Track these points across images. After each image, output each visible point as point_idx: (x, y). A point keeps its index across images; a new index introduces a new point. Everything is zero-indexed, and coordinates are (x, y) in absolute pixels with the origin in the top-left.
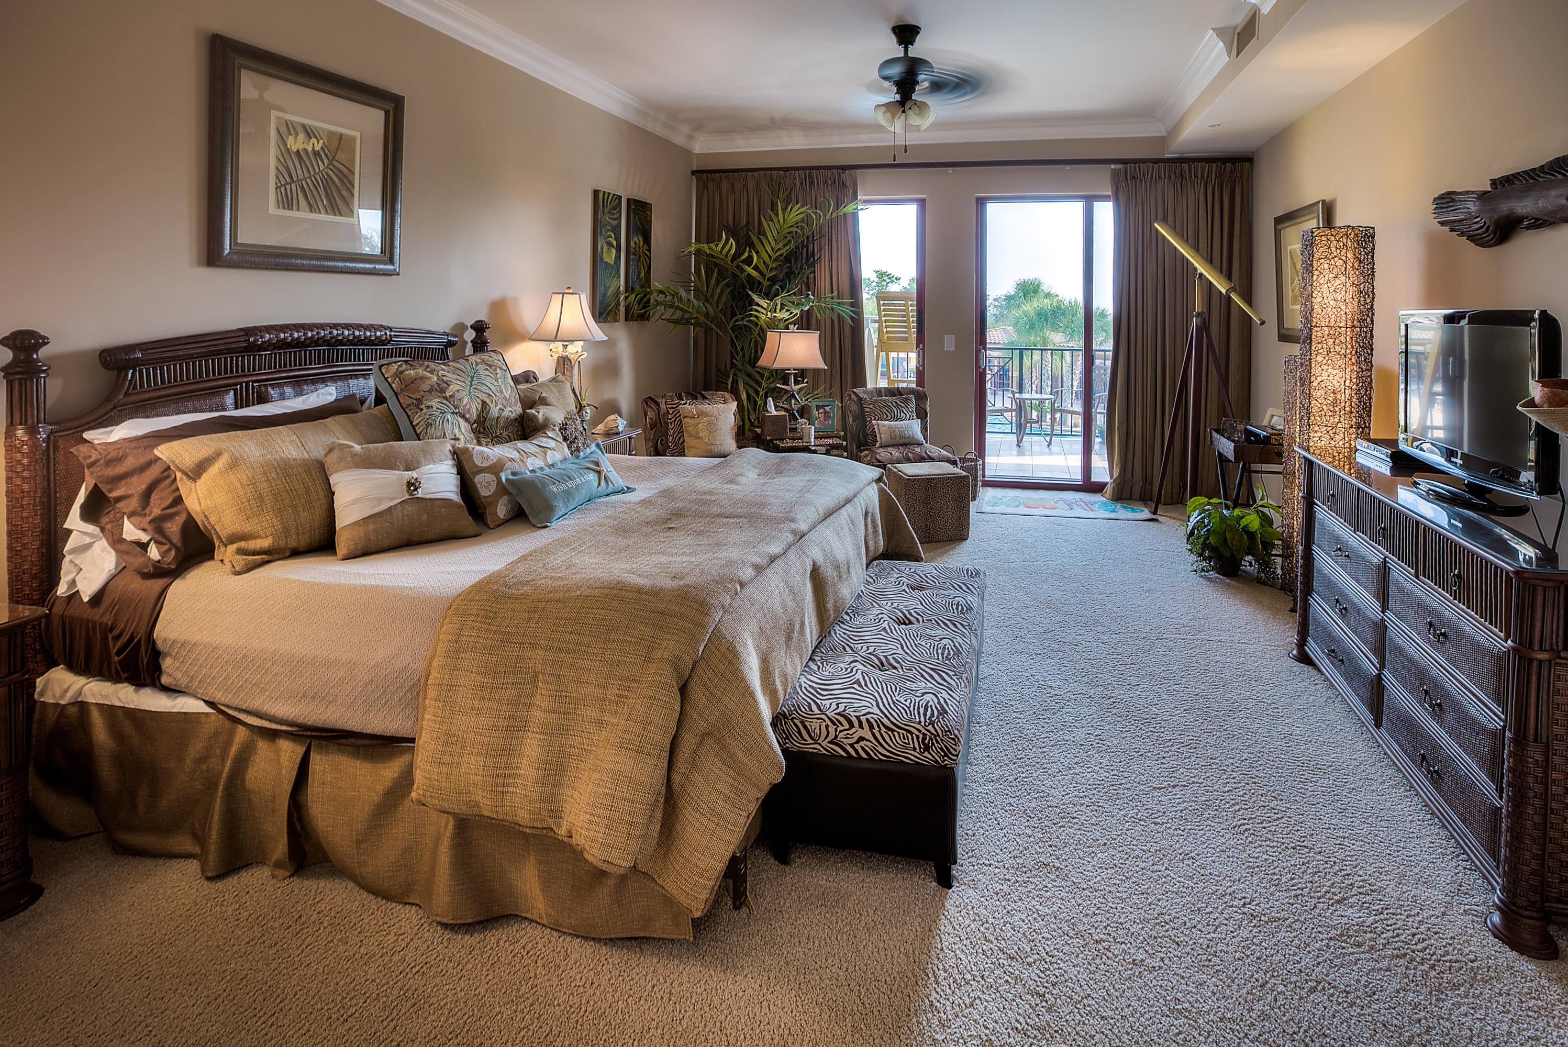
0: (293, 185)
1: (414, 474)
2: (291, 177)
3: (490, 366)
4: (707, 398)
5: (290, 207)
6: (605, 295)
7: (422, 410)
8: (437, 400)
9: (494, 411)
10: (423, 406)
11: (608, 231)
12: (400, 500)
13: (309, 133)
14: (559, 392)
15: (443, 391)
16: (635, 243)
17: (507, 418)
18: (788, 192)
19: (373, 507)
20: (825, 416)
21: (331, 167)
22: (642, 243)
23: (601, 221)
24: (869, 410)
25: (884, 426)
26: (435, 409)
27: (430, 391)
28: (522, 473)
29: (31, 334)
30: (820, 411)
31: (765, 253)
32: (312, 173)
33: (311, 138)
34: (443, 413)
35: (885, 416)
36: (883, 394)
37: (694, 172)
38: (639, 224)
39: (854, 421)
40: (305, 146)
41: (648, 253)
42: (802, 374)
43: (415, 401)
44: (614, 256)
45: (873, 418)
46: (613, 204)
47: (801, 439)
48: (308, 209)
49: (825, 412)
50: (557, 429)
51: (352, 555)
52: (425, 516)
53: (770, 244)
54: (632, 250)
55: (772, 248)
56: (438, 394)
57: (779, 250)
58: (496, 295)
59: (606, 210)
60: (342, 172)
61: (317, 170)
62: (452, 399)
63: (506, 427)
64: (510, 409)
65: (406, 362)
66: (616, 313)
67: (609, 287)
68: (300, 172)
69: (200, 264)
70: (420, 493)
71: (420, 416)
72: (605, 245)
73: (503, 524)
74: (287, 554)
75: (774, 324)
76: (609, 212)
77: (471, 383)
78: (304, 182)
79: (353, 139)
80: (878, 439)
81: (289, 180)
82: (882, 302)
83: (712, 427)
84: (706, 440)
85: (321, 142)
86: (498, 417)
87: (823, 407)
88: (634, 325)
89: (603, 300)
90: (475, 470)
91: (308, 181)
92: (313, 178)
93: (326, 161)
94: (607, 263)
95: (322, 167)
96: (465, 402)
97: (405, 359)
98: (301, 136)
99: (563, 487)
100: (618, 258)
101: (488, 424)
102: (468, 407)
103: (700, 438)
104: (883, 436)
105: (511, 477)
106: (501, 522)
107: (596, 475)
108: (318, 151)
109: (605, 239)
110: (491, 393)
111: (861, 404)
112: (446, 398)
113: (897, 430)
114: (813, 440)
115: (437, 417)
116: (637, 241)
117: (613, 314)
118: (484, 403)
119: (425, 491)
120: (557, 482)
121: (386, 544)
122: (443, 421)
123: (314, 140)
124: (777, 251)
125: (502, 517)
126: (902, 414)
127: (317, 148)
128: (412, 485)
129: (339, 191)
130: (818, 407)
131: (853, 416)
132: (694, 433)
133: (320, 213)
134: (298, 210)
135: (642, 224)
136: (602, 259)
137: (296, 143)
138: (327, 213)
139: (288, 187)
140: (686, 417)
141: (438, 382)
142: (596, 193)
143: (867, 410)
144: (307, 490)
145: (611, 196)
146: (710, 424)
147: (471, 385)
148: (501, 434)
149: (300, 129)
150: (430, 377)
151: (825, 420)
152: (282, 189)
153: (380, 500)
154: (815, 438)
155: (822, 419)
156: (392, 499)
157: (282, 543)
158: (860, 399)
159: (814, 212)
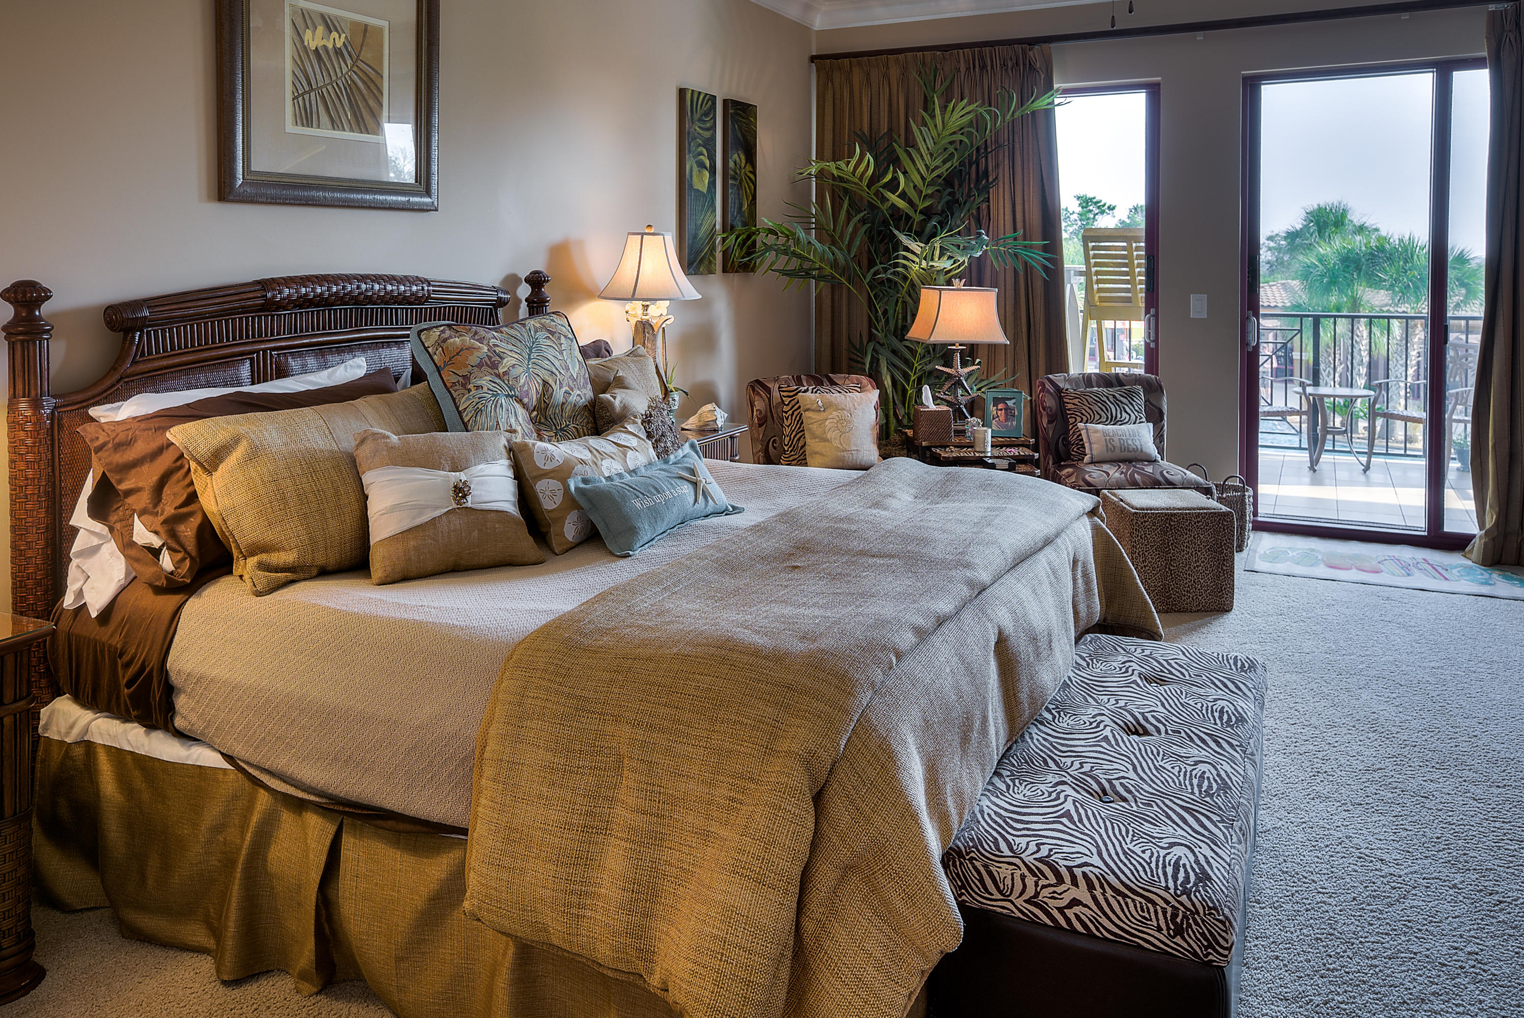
0: (313, 94)
1: (463, 476)
2: (310, 84)
3: (552, 333)
4: (836, 384)
5: (309, 124)
6: (695, 236)
7: (469, 390)
8: (488, 378)
9: (559, 395)
10: (470, 386)
11: (700, 145)
12: (446, 510)
13: (330, 25)
14: (640, 370)
15: (494, 366)
16: (735, 163)
17: (575, 405)
18: (948, 81)
19: (414, 518)
20: (1006, 414)
21: (355, 69)
22: (744, 161)
23: (689, 132)
24: (1073, 406)
25: (1096, 431)
26: (485, 389)
27: (480, 366)
28: (595, 481)
29: (31, 285)
30: (1000, 406)
31: (916, 173)
32: (334, 78)
33: (331, 32)
34: (496, 396)
35: (1097, 417)
36: (1094, 384)
37: (813, 59)
38: (739, 135)
39: (1049, 422)
40: (324, 42)
41: (752, 176)
42: (971, 351)
43: (461, 379)
44: (707, 181)
45: (1079, 419)
46: (705, 108)
47: (972, 447)
48: (330, 126)
49: (1007, 409)
50: (639, 421)
51: (389, 579)
52: (475, 533)
53: (923, 160)
54: (731, 173)
55: (926, 165)
56: (490, 370)
57: (937, 168)
58: (556, 236)
59: (697, 116)
60: (368, 76)
61: (339, 75)
62: (506, 377)
63: (573, 417)
64: (579, 392)
65: (449, 325)
66: (710, 262)
67: (701, 224)
68: (319, 77)
69: (210, 198)
70: (469, 502)
71: (468, 399)
72: (695, 165)
73: (571, 548)
74: (315, 572)
75: (930, 278)
76: (700, 120)
77: (529, 355)
78: (324, 90)
79: (380, 30)
80: (1087, 451)
81: (307, 89)
82: (1091, 245)
83: (845, 425)
84: (836, 443)
85: (343, 36)
86: (563, 404)
87: (1003, 400)
88: (735, 277)
89: (693, 243)
90: (535, 474)
91: (329, 87)
92: (335, 84)
93: (349, 62)
94: (698, 190)
95: (345, 70)
96: (522, 381)
97: (447, 322)
98: (321, 29)
99: (648, 502)
100: (712, 183)
101: (550, 412)
102: (526, 388)
103: (827, 440)
104: (1094, 446)
105: (582, 486)
106: (569, 546)
107: (690, 486)
108: (340, 49)
109: (694, 157)
110: (554, 370)
111: (1061, 398)
112: (498, 376)
113: (1116, 439)
114: (989, 449)
115: (488, 401)
116: (738, 160)
117: (706, 262)
118: (545, 383)
119: (477, 499)
120: (641, 496)
121: (430, 566)
122: (496, 406)
123: (335, 34)
124: (933, 170)
125: (570, 539)
126: (1124, 414)
127: (339, 44)
128: (461, 491)
129: (365, 99)
130: (996, 401)
131: (1048, 415)
132: (818, 432)
133: (344, 130)
134: (319, 127)
135: (743, 135)
136: (691, 186)
137: (315, 39)
138: (352, 130)
139: (306, 97)
140: (808, 410)
141: (489, 354)
142: (682, 92)
143: (1069, 406)
144: (337, 493)
145: (701, 97)
146: (841, 420)
147: (529, 359)
148: (567, 426)
149: (318, 20)
150: (479, 348)
151: (1007, 420)
152: (300, 99)
153: (422, 508)
154: (992, 446)
155: (1002, 418)
156: (436, 508)
157: (308, 559)
158: (1059, 390)
159: (988, 112)
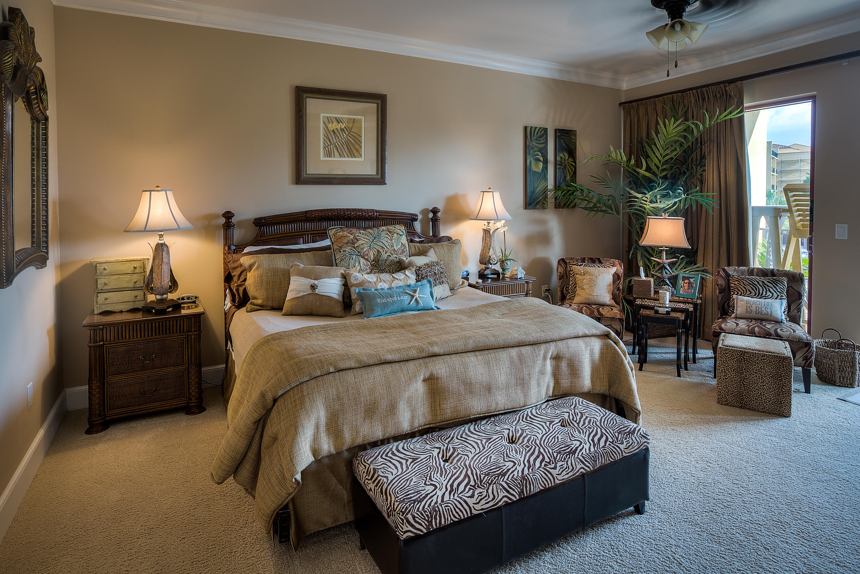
0: (332, 146)
1: (316, 282)
2: (330, 142)
3: (390, 232)
4: (602, 263)
5: (330, 156)
6: (534, 192)
7: (340, 252)
8: (350, 248)
9: (384, 256)
10: (341, 251)
11: (536, 151)
12: (307, 293)
13: (338, 121)
15: (354, 243)
16: (561, 158)
17: (392, 261)
18: (686, 108)
19: (296, 294)
20: (689, 286)
21: (349, 135)
22: (567, 157)
23: (529, 146)
24: (734, 285)
25: (742, 301)
26: (347, 252)
27: (347, 243)
28: (368, 290)
29: (228, 212)
30: (686, 281)
31: (655, 158)
32: (340, 139)
33: (339, 123)
34: (351, 255)
35: (748, 293)
36: (755, 273)
37: (620, 104)
38: (564, 145)
39: (720, 293)
40: (337, 127)
41: (573, 164)
42: (673, 252)
43: (339, 247)
44: (541, 167)
45: (736, 293)
46: (539, 134)
47: (658, 300)
48: (339, 156)
49: (689, 283)
50: (414, 269)
51: (285, 314)
52: (318, 303)
53: (659, 150)
54: (558, 162)
55: (661, 154)
56: (351, 245)
57: (667, 155)
58: (450, 193)
59: (533, 138)
60: (355, 137)
61: (343, 138)
62: (358, 248)
63: (390, 265)
64: (396, 256)
65: (341, 228)
66: (544, 203)
67: (537, 187)
68: (334, 140)
69: (293, 184)
70: (317, 291)
71: (339, 255)
72: (532, 160)
73: (358, 314)
74: (269, 308)
75: (656, 212)
76: (536, 140)
77: (373, 240)
78: (336, 144)
79: (360, 120)
80: (735, 311)
81: (329, 144)
82: (791, 194)
83: (592, 283)
84: (587, 291)
85: (344, 124)
86: (386, 260)
87: (688, 278)
88: (564, 211)
89: (532, 195)
90: (350, 285)
91: (339, 143)
92: (341, 142)
93: (347, 133)
94: (535, 172)
95: (345, 136)
96: (365, 250)
97: (341, 227)
98: (335, 123)
99: (384, 301)
100: (545, 168)
101: (380, 263)
102: (367, 252)
103: (584, 289)
104: (739, 309)
105: (362, 291)
106: (357, 313)
107: (410, 297)
108: (343, 129)
109: (532, 157)
110: (384, 246)
111: (729, 280)
112: (354, 247)
113: (754, 306)
114: (668, 302)
115: (347, 256)
116: (563, 156)
117: (541, 203)
118: (378, 251)
119: (320, 291)
120: (382, 297)
121: (300, 312)
122: (350, 258)
123: (341, 124)
124: (664, 157)
125: (357, 311)
126: (768, 293)
127: (343, 127)
128: (313, 287)
129: (354, 146)
130: (684, 278)
131: (719, 289)
132: (581, 284)
133: (345, 157)
134: (334, 157)
135: (566, 145)
136: (530, 170)
137: (333, 126)
138: (348, 157)
139: (329, 147)
140: (577, 274)
141: (353, 239)
142: (526, 128)
143: (732, 285)
144: (281, 282)
145: (537, 129)
146: (591, 280)
147: (373, 241)
148: (385, 268)
149: (334, 120)
150: (349, 236)
151: (688, 289)
152: (327, 148)
153: (300, 291)
154: (670, 301)
155: (686, 288)
156: (305, 292)
157: (265, 303)
158: (728, 275)
159: (693, 123)
